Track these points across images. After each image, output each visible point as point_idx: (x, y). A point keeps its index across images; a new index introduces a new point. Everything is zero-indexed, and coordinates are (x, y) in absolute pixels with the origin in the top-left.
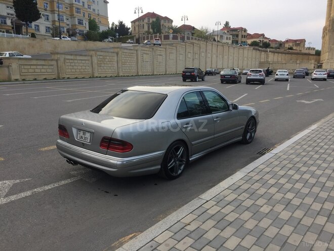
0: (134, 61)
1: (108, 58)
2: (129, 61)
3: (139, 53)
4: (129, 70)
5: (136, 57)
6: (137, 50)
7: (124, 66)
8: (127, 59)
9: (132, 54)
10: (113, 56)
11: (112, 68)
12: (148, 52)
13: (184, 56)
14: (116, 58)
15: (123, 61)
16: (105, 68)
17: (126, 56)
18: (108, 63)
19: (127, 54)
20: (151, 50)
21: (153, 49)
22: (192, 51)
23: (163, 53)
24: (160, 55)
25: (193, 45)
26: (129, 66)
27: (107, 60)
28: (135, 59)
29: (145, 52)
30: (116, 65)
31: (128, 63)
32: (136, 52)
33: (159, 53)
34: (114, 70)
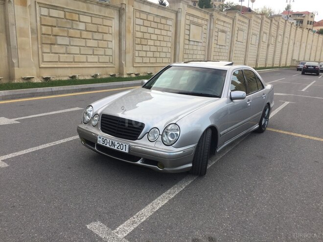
0: (167, 39)
1: (84, 18)
2: (154, 37)
3: (182, 19)
4: (153, 60)
5: (172, 29)
6: (177, 13)
7: (138, 47)
8: (151, 30)
9: (163, 21)
10: (104, 17)
11: (101, 52)
12: (200, 21)
13: (258, 38)
14: (115, 23)
15: (139, 35)
16: (75, 50)
17: (146, 23)
18: (85, 34)
19: (151, 18)
20: (207, 17)
21: (211, 16)
22: (268, 32)
23: (228, 29)
24: (223, 31)
25: (271, 21)
26: (153, 49)
27: (82, 26)
28: (171, 34)
29: (196, 20)
30: (114, 44)
31: (151, 43)
32: (173, 16)
33: (221, 28)
34: (106, 59)
